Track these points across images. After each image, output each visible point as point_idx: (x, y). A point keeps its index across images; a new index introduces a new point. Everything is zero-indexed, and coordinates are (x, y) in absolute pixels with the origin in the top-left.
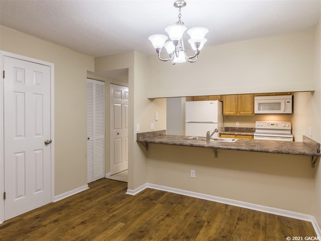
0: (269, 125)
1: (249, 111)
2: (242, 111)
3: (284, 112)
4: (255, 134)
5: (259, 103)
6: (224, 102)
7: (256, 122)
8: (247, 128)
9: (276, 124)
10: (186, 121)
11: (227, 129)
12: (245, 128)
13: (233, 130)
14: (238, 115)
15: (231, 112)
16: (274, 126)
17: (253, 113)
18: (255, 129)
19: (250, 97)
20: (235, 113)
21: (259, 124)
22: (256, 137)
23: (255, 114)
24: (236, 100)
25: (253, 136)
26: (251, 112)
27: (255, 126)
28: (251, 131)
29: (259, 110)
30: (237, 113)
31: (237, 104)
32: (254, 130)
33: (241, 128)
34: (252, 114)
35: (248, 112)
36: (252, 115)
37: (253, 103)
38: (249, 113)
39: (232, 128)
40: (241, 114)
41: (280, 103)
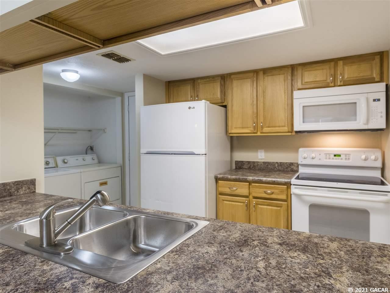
0: (328, 157)
1: (283, 126)
2: (267, 125)
3: (365, 124)
4: (294, 181)
5: (304, 107)
6: (229, 107)
7: (301, 150)
8: (281, 163)
9: (346, 155)
10: (143, 150)
11: (240, 166)
12: (277, 163)
13: (251, 167)
14: (259, 134)
15: (243, 128)
16: (342, 159)
17: (290, 130)
18: (298, 165)
19: (285, 93)
20: (250, 130)
21: (305, 155)
22: (295, 188)
23: (297, 132)
24: (253, 101)
25: (288, 185)
26: (286, 128)
27: (298, 159)
28: (289, 169)
29: (303, 122)
30: (255, 131)
31: (255, 111)
32: (295, 168)
33: (269, 163)
34: (288, 132)
35: (279, 127)
36: (290, 134)
37: (290, 106)
38: (282, 131)
39: (249, 162)
40: (264, 131)
41: (355, 103)
